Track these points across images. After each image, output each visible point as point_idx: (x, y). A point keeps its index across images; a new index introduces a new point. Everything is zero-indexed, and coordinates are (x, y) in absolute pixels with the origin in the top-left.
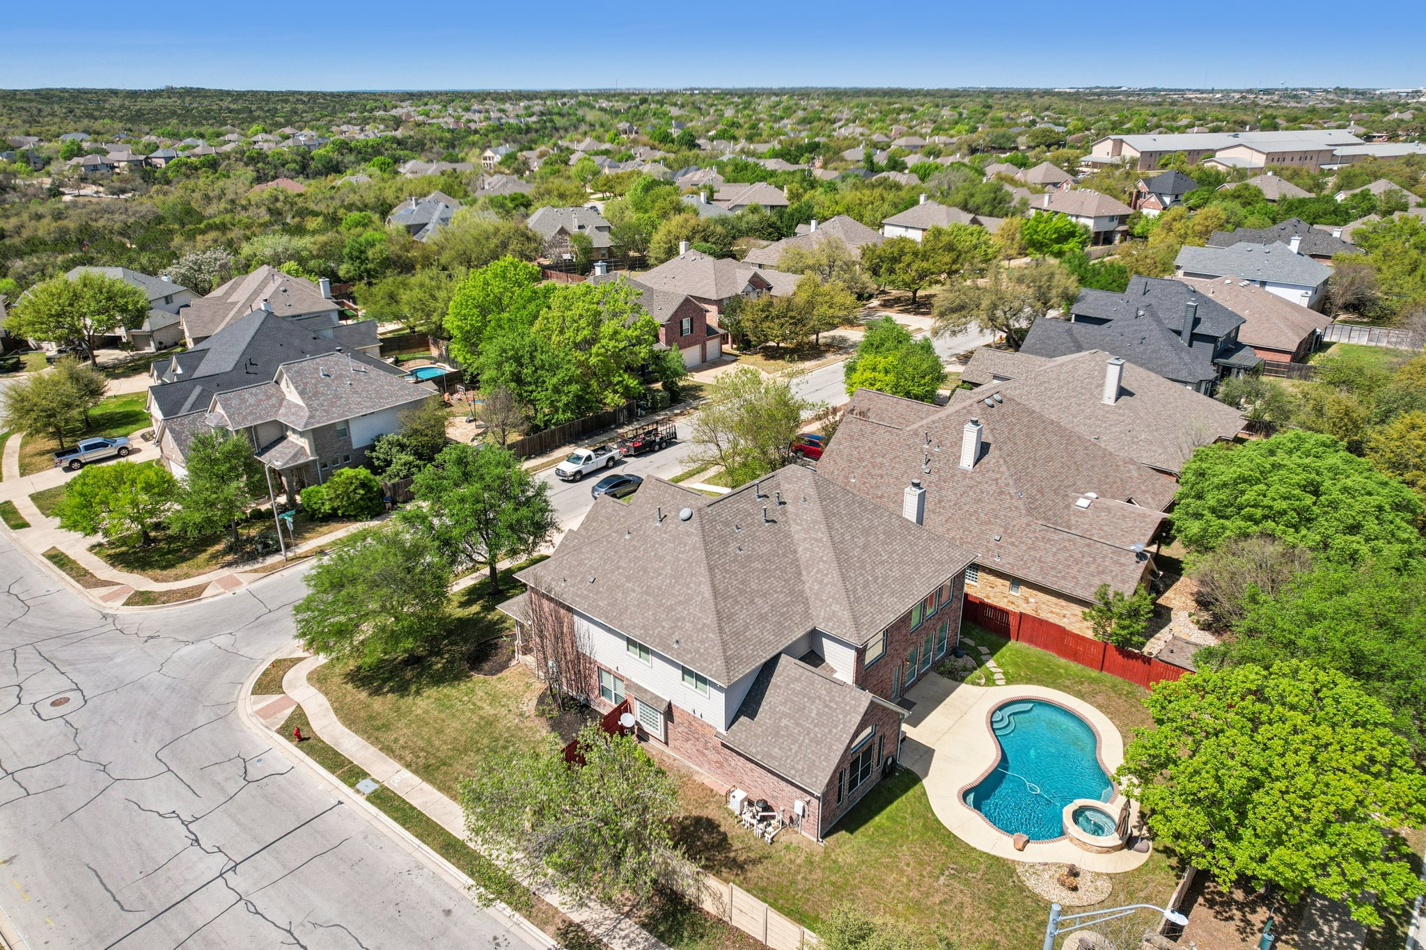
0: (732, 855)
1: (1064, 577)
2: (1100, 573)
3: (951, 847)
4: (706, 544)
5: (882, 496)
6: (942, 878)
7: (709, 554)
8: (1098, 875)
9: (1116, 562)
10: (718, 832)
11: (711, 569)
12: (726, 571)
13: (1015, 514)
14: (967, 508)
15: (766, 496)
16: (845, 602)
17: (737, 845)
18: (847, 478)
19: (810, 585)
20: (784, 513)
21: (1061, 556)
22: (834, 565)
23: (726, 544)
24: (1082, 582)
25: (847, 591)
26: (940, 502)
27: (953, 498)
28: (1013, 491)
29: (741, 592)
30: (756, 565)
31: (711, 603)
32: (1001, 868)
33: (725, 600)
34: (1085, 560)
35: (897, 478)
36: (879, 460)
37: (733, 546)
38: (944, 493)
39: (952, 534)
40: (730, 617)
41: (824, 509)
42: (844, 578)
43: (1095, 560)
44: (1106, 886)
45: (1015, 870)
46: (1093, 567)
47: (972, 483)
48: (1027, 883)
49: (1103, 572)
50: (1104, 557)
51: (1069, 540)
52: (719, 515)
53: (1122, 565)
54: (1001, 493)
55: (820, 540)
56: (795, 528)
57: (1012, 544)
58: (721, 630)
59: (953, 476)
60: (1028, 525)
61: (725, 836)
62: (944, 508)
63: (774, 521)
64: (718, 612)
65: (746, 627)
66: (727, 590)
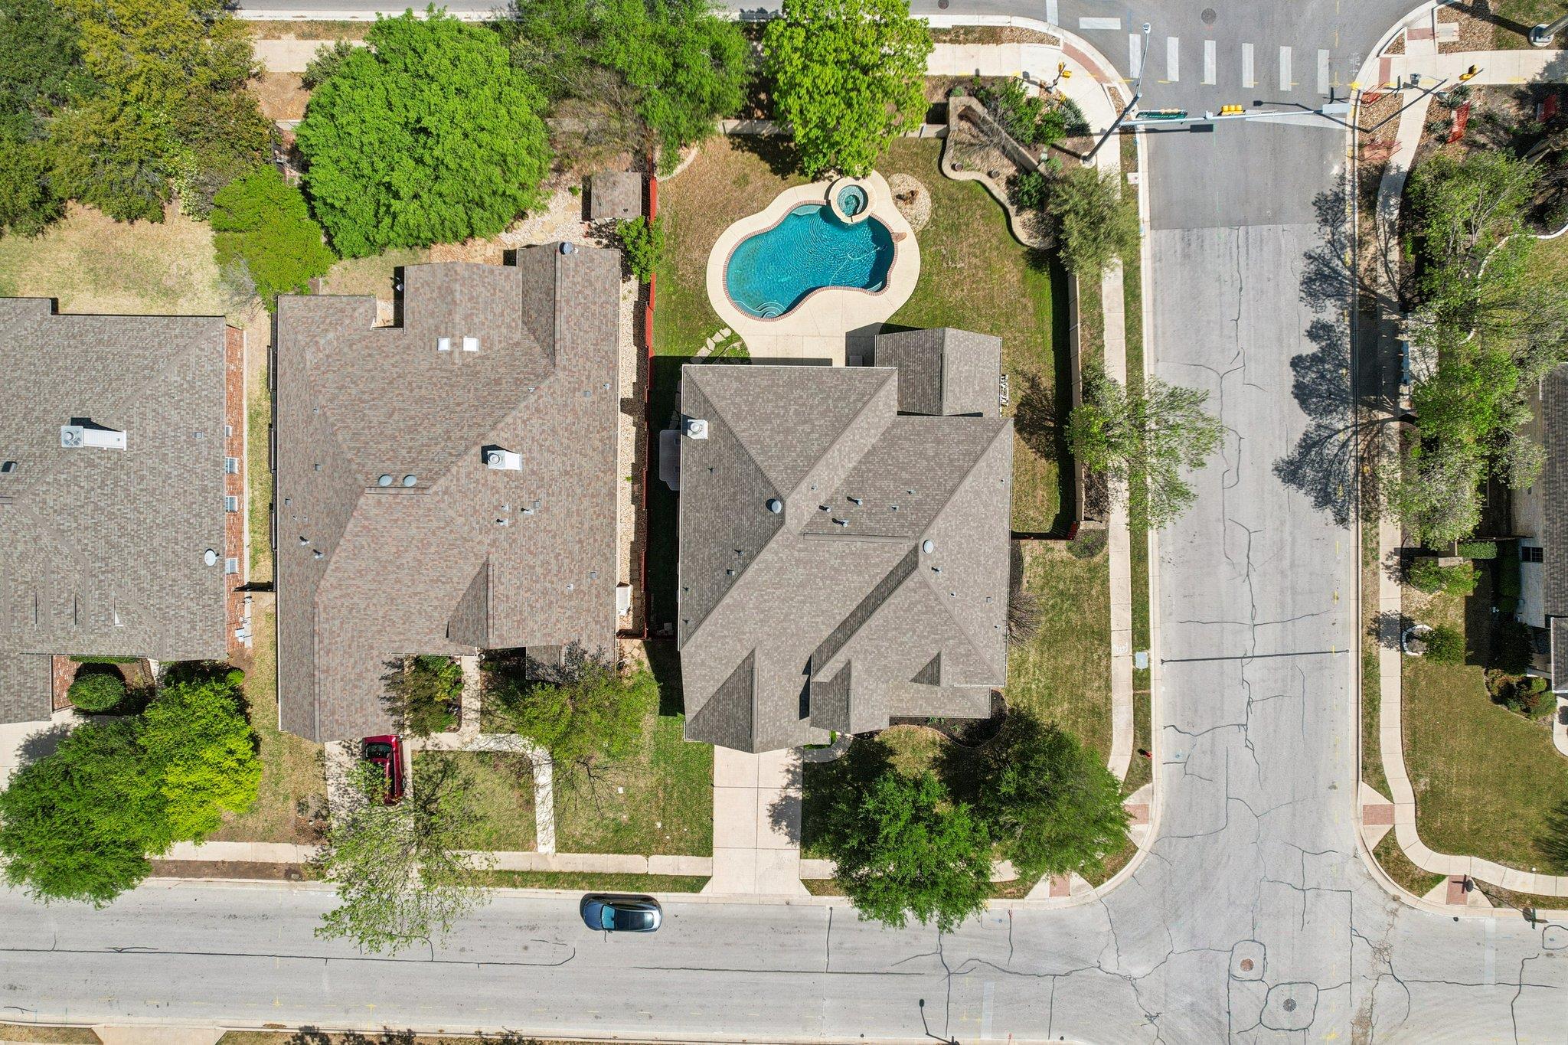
0: (1029, 391)
1: (605, 316)
2: (591, 284)
3: (930, 274)
4: (938, 512)
5: (580, 541)
6: (959, 266)
7: (943, 503)
8: (890, 185)
9: (576, 271)
10: (1019, 412)
11: (952, 491)
12: (940, 484)
13: (557, 387)
14: (565, 441)
15: (835, 521)
16: (875, 399)
17: (1020, 394)
18: (571, 596)
19: (872, 440)
20: (831, 500)
21: (586, 325)
22: (853, 425)
23: (919, 503)
24: (603, 299)
25: (865, 404)
26: (567, 473)
27: (558, 460)
28: (532, 399)
29: (940, 466)
31: (974, 471)
32: (923, 239)
33: (962, 467)
34: (582, 301)
35: (554, 537)
36: (539, 570)
37: (917, 496)
38: (556, 473)
39: (597, 443)
40: (967, 454)
41: (812, 466)
42: (857, 413)
43: (580, 292)
44: (896, 178)
45: (922, 231)
46: (588, 292)
47: (536, 447)
48: (927, 219)
49: (589, 281)
50: (574, 284)
51: (568, 322)
52: (903, 526)
53: (576, 265)
54: (538, 410)
55: (839, 450)
56: (837, 483)
57: (588, 378)
58: (984, 450)
59: (533, 472)
60: (564, 368)
61: (1018, 407)
62: (572, 465)
63: (849, 499)
64: (975, 462)
65: (960, 442)
66: (952, 472)
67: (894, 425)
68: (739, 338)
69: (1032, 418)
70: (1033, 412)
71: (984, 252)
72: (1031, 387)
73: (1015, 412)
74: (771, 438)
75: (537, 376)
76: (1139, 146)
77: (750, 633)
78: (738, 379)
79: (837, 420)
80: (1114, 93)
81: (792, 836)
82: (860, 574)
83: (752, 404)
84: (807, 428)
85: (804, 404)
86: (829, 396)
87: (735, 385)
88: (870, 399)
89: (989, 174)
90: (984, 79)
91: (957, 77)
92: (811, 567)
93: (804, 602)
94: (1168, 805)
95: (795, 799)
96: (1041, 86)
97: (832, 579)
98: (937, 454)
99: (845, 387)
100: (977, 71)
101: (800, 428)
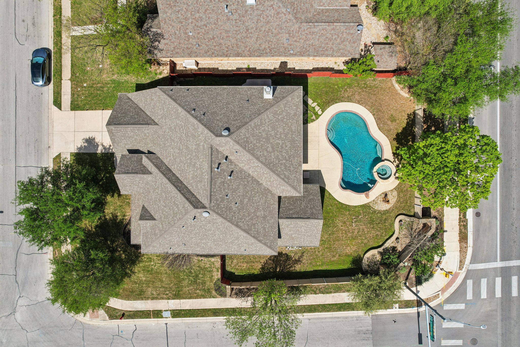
0: (294, 259)
1: (327, 50)
2: (342, 42)
4: (225, 219)
5: (214, 38)
6: (353, 224)
7: (230, 221)
8: (392, 190)
9: (349, 34)
10: (284, 254)
11: (237, 226)
12: (241, 219)
13: (291, 24)
14: (263, 29)
15: (219, 164)
16: (286, 184)
17: (292, 255)
18: (186, 33)
19: (265, 183)
20: (231, 162)
21: (322, 39)
22: (271, 173)
23: (230, 208)
24: (335, 49)
25: (283, 179)
26: (247, 30)
27: (253, 25)
28: (284, 10)
29: (252, 219)
30: (246, 200)
31: (249, 237)
32: (366, 207)
33: (251, 230)
34: (334, 37)
35: (215, 24)
36: (197, 15)
37: (234, 207)
38: (247, 24)
39: (263, 46)
40: (258, 233)
41: (249, 151)
42: (278, 175)
43: (338, 36)
44: (395, 193)
45: (370, 206)
46: (339, 40)
47: (259, 12)
48: (376, 208)
49: (344, 41)
50: (343, 33)
51: (323, 29)
52: (217, 200)
53: (352, 34)
54: (278, 13)
55: (258, 166)
56: (241, 165)
57: (296, 41)
58: (260, 241)
59: (246, 11)
60: (300, 28)
61: (286, 254)
62: (251, 33)
63: (232, 172)
64: (254, 237)
65: (264, 229)
66: (248, 225)
67: (273, 195)
68: (317, 118)
69: (281, 260)
70: (284, 261)
71: (360, 236)
72: (295, 260)
73: (284, 253)
74: (264, 131)
75: (296, 14)
76: (411, 309)
77: (166, 122)
78: (295, 114)
79: (274, 165)
80: (436, 297)
81: (80, 149)
82: (193, 178)
83: (282, 121)
84: (270, 149)
85: (282, 148)
86: (287, 161)
87: (292, 112)
88: (286, 182)
89: (397, 238)
90: (442, 235)
91: (443, 221)
92: (195, 152)
93: (179, 149)
94: (98, 328)
95: (97, 149)
96: (439, 262)
97: (190, 163)
98: (258, 217)
99: (292, 169)
100: (446, 231)
101: (269, 145)
